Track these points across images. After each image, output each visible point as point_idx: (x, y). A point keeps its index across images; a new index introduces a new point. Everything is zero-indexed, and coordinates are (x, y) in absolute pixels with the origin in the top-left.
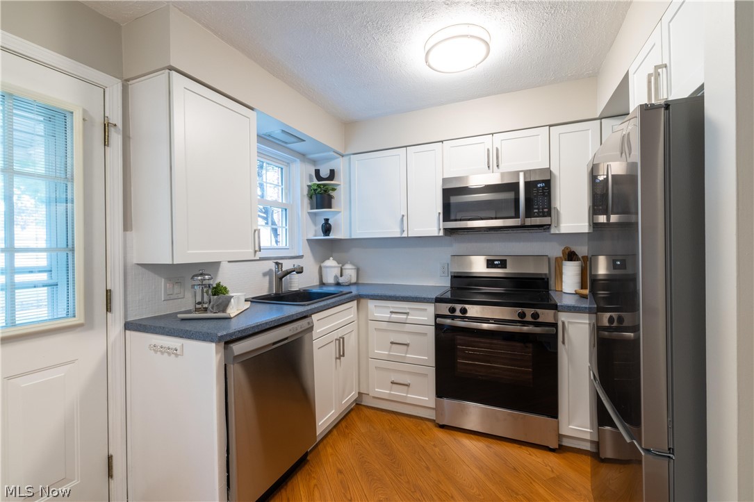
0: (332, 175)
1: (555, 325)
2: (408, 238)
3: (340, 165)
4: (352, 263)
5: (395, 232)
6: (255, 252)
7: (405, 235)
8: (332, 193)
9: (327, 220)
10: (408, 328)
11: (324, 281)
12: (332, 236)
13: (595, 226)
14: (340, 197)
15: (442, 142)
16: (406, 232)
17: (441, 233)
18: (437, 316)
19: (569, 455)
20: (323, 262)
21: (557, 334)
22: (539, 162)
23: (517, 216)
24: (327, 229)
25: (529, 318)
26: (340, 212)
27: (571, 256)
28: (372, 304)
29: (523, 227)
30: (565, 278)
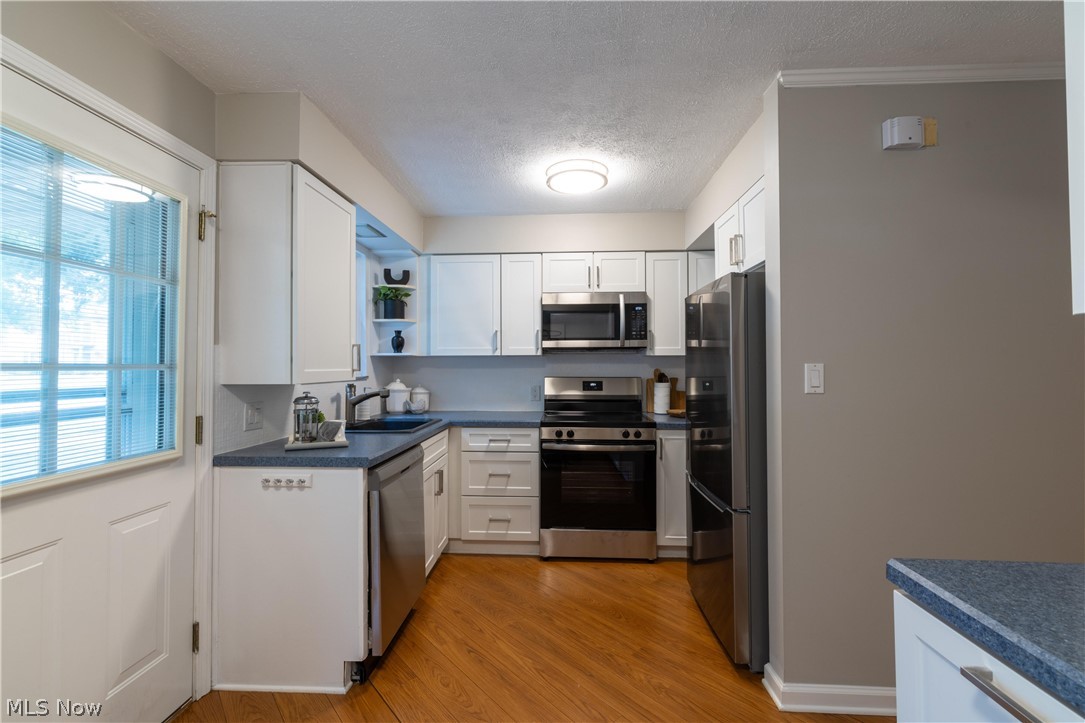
0: (406, 276)
1: (654, 442)
2: (502, 356)
3: (416, 265)
4: (423, 387)
5: (486, 350)
6: (353, 371)
7: (498, 353)
8: (405, 299)
9: (398, 333)
10: (509, 457)
11: (388, 409)
12: (404, 353)
13: (689, 349)
14: (415, 304)
15: (541, 253)
16: (499, 350)
17: (540, 353)
18: (542, 441)
19: (666, 564)
20: (388, 384)
21: (655, 452)
22: (636, 286)
23: (616, 337)
24: (398, 343)
25: (632, 437)
26: (413, 323)
27: (661, 378)
28: (466, 433)
29: (622, 348)
30: (656, 399)
